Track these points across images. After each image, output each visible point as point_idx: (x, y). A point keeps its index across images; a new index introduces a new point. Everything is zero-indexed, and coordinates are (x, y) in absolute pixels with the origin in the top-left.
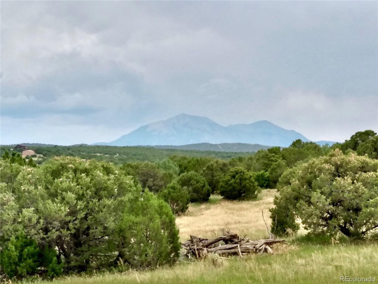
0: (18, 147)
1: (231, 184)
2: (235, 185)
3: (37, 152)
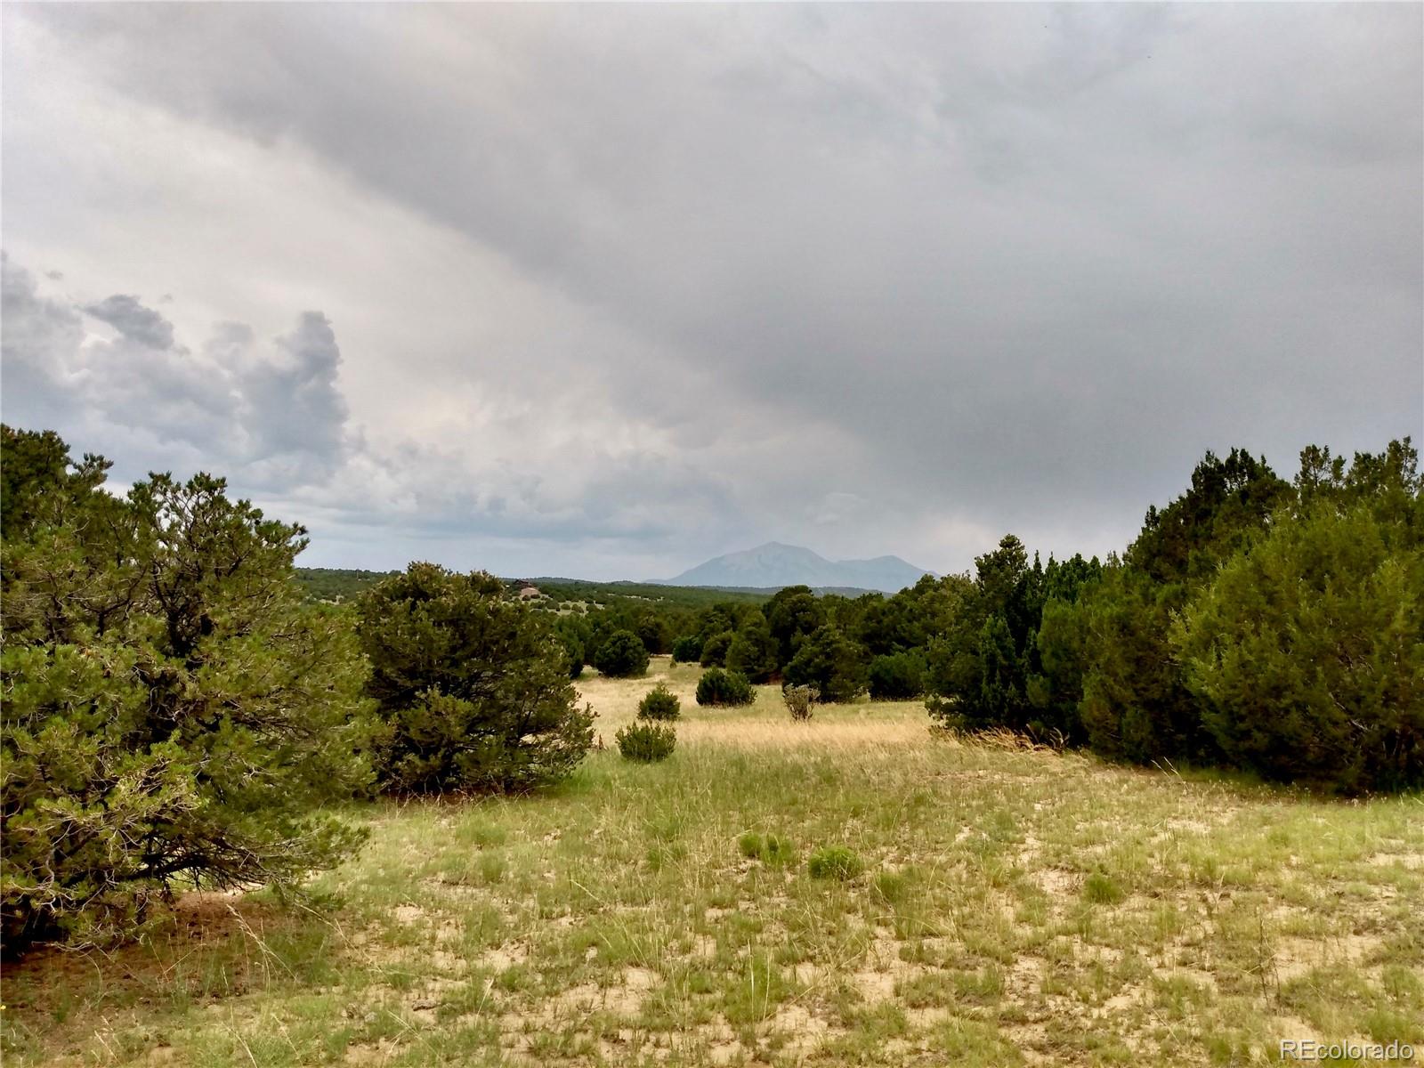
0: (517, 582)
1: (609, 653)
2: (613, 656)
3: (543, 590)
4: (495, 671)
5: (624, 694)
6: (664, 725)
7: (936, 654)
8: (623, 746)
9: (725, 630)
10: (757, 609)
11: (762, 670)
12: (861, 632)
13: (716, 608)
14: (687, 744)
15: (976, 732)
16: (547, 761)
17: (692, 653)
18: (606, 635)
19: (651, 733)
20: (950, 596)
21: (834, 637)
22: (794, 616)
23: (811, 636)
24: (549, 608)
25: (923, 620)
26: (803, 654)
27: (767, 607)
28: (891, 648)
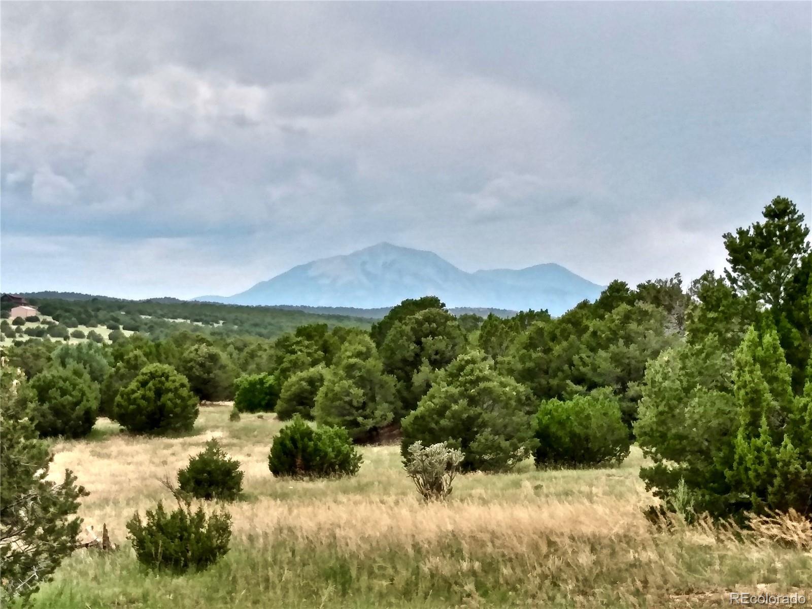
0: (5, 298)
1: (135, 399)
2: (143, 403)
3: (44, 310)
5: (157, 461)
6: (211, 509)
8: (140, 544)
9: (314, 363)
10: (363, 332)
11: (370, 423)
12: (519, 366)
13: (300, 332)
17: (264, 399)
18: (132, 371)
19: (188, 522)
20: (652, 311)
21: (481, 371)
22: (419, 342)
23: (446, 370)
24: (53, 336)
25: (612, 347)
26: (434, 398)
27: (377, 330)
28: (565, 390)
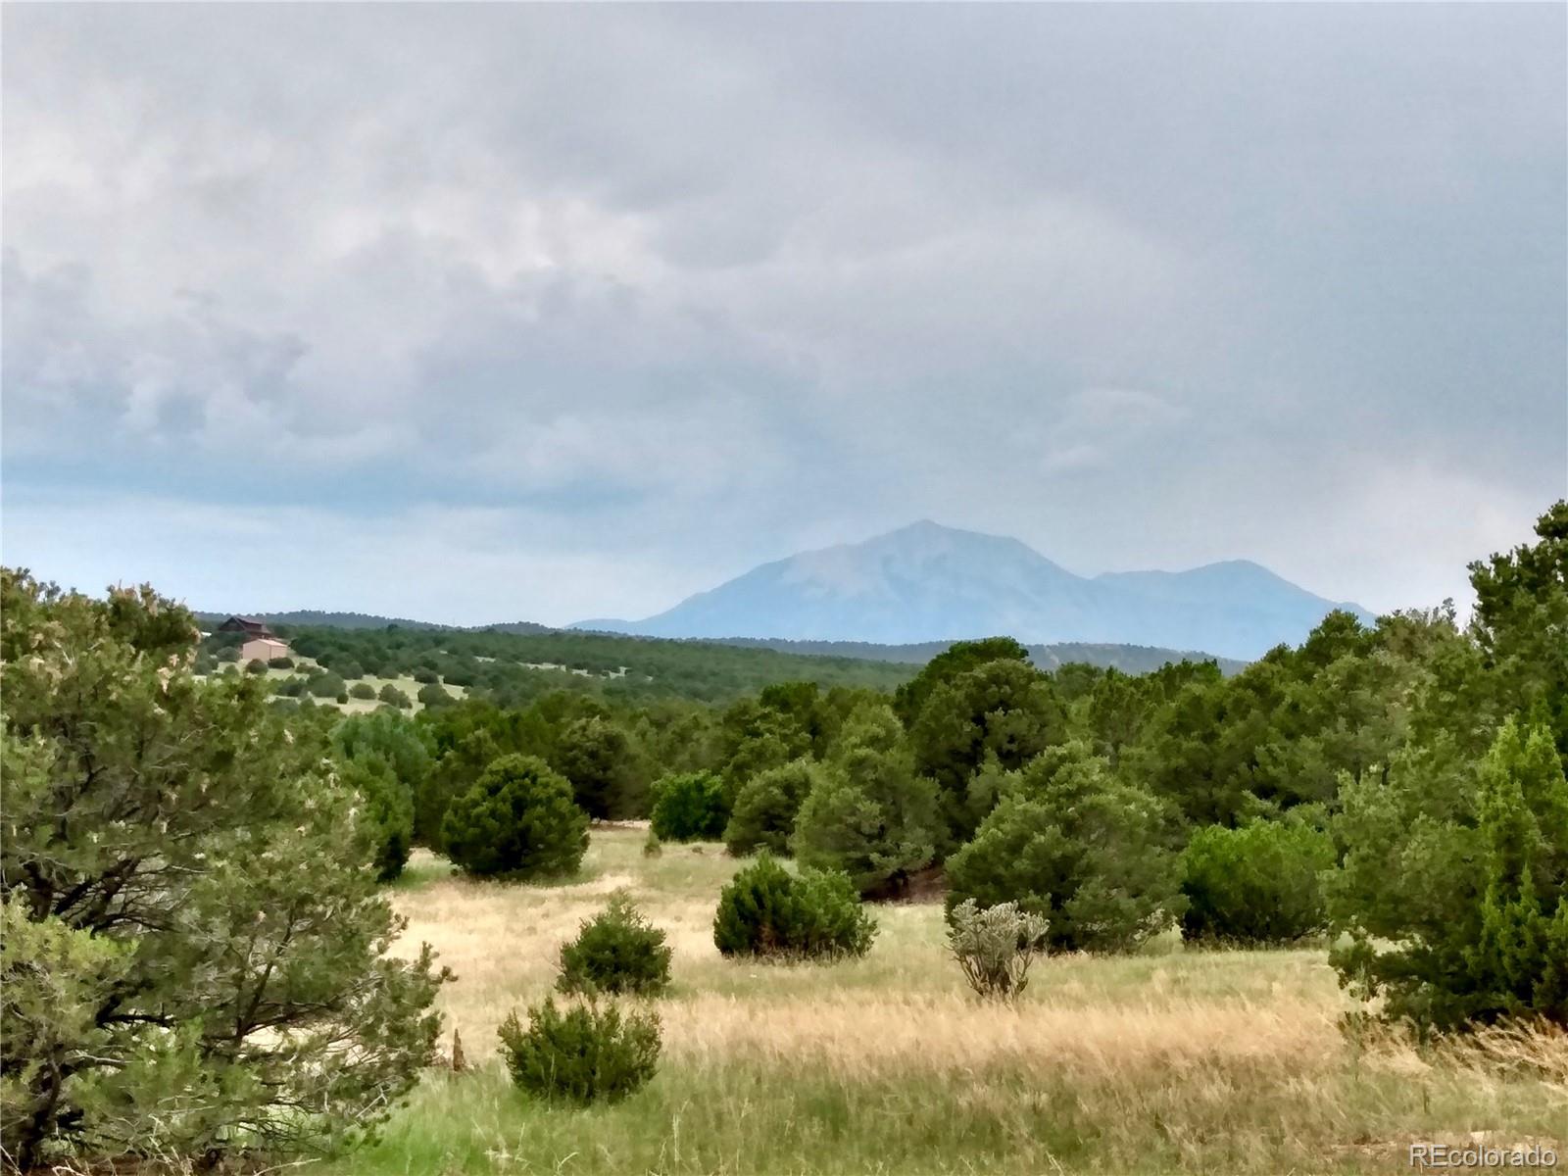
0: (231, 624)
1: (478, 817)
2: (492, 823)
3: (302, 646)
4: (176, 856)
5: (518, 926)
6: (628, 1008)
7: (1361, 824)
8: (519, 1060)
9: (793, 755)
10: (881, 700)
11: (892, 864)
12: (1159, 765)
13: (769, 697)
14: (691, 1057)
15: (1464, 1029)
16: (312, 1096)
17: (704, 817)
18: (473, 766)
19: (593, 1026)
20: (1399, 668)
21: (1086, 775)
22: (979, 720)
23: (1024, 773)
24: (319, 695)
25: (1326, 733)
26: (1003, 822)
27: (906, 696)
28: (1240, 807)
